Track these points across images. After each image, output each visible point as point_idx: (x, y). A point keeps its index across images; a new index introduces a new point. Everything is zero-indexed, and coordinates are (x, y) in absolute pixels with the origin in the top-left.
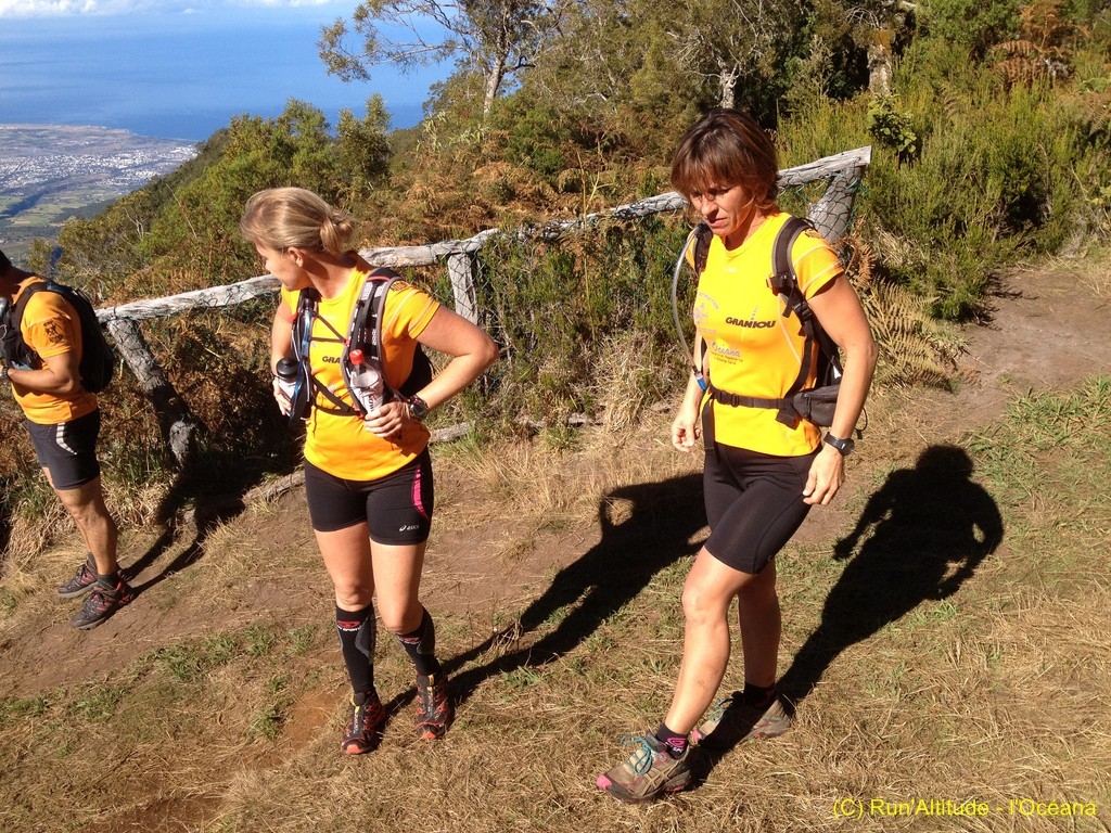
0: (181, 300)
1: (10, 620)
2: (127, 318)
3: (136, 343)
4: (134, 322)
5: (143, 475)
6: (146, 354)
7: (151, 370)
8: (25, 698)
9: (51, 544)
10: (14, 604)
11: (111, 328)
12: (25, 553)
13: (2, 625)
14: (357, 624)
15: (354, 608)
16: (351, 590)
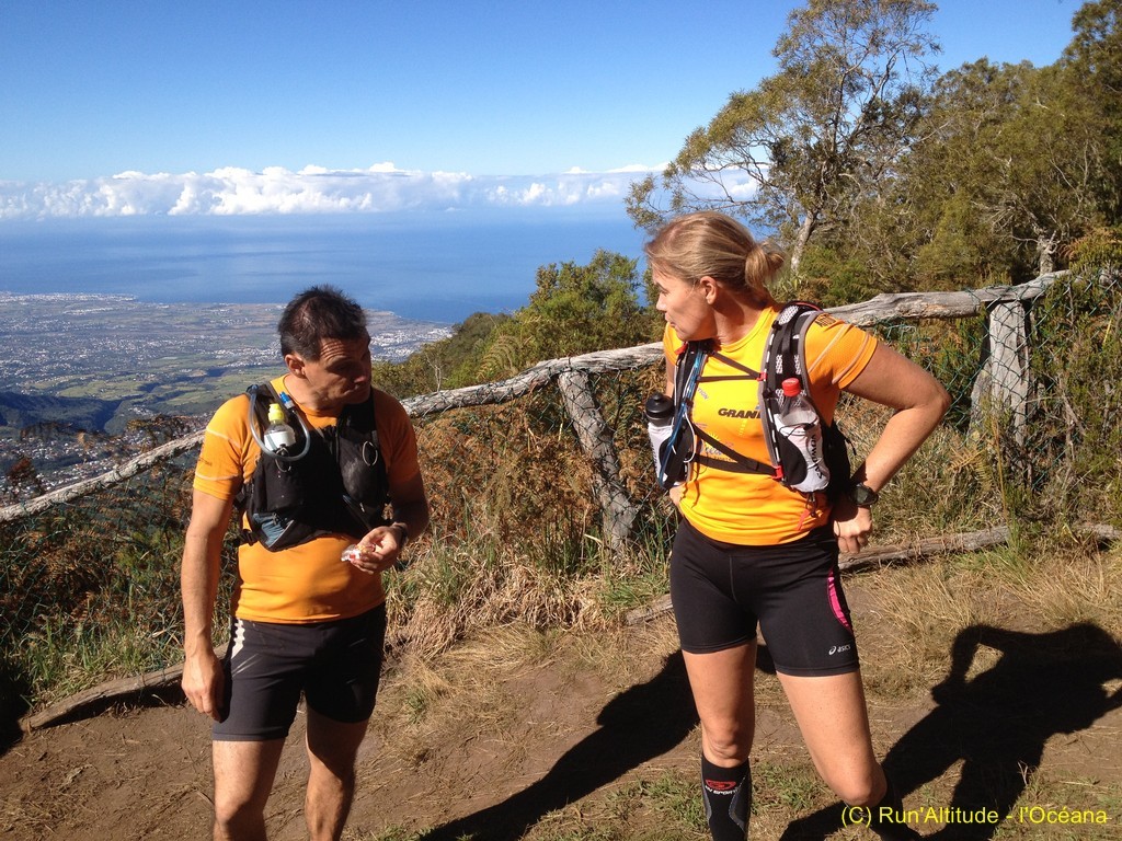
0: (649, 350)
1: (422, 725)
2: (584, 370)
3: (589, 400)
4: (591, 375)
5: (575, 563)
6: (598, 415)
7: (602, 434)
9: (460, 638)
10: (421, 707)
11: (563, 381)
12: (430, 645)
13: (413, 730)
14: (732, 784)
15: (729, 763)
16: (729, 738)
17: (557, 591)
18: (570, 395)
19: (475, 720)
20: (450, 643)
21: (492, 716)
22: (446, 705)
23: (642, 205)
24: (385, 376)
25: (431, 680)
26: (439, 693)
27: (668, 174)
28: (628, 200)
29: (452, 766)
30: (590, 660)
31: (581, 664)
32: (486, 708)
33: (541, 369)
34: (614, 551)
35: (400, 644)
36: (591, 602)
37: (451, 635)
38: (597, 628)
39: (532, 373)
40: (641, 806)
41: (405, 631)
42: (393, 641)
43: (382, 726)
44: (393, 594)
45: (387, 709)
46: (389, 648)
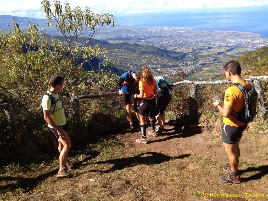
1: (212, 141)
2: (259, 80)
6: (261, 90)
7: (261, 94)
8: (212, 160)
10: (213, 138)
12: (219, 128)
13: (211, 142)
25: (217, 134)
36: (252, 127)
39: (248, 79)
41: (214, 124)
42: (212, 125)
43: (207, 140)
44: (213, 117)
45: (208, 137)
46: (211, 126)
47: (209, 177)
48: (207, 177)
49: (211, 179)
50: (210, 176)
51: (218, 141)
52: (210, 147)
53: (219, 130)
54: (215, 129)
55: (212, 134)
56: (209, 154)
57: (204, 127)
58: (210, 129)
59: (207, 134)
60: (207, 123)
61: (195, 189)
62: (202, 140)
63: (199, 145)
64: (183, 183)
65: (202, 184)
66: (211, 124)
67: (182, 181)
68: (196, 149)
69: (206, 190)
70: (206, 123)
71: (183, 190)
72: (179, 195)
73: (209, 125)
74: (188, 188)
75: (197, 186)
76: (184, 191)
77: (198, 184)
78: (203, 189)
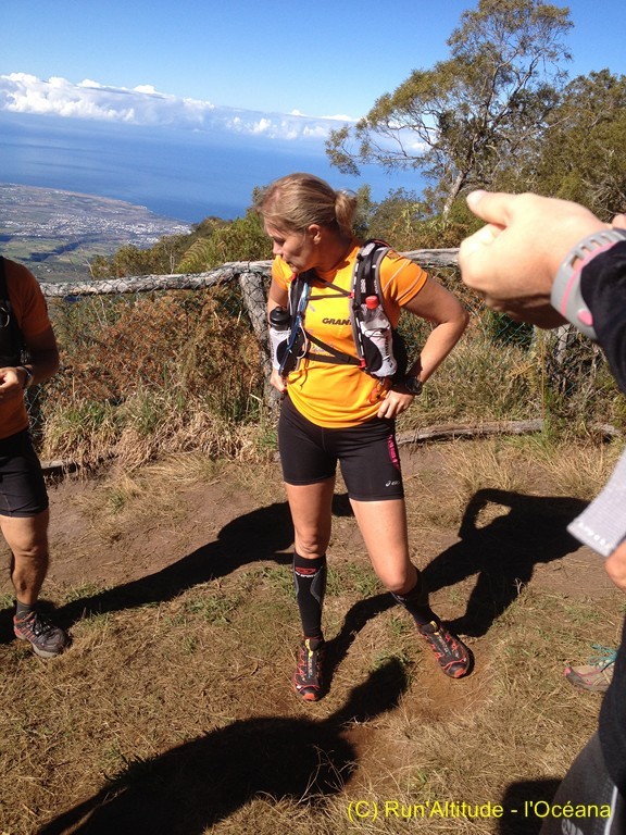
2: (259, 272)
3: (260, 295)
5: (242, 414)
9: (154, 458)
10: (120, 503)
11: (243, 278)
12: (132, 462)
13: (112, 519)
14: (313, 570)
15: (312, 556)
16: (313, 540)
17: (227, 432)
18: (247, 290)
19: (157, 516)
20: (145, 463)
21: (170, 515)
22: (138, 503)
23: (338, 148)
24: (131, 258)
25: (129, 485)
26: (134, 495)
27: (360, 126)
28: (327, 143)
29: (137, 545)
30: (245, 483)
31: (238, 485)
32: (166, 508)
33: (228, 268)
34: (270, 408)
35: (110, 458)
36: (250, 443)
37: (147, 456)
38: (252, 461)
39: (220, 270)
40: (262, 583)
41: (114, 449)
42: (104, 456)
43: (91, 514)
44: (106, 422)
45: (97, 502)
46: (101, 460)
47: (154, 668)
48: (145, 669)
49: (164, 672)
50: (154, 660)
51: (143, 512)
52: (116, 538)
53: (133, 471)
54: (118, 468)
55: (107, 489)
56: (120, 568)
57: (73, 467)
58: (97, 471)
59: (89, 493)
60: (86, 452)
61: (108, 746)
62: (74, 518)
63: (67, 539)
64: (43, 733)
65: (130, 710)
66: (102, 450)
67: (35, 725)
68: (58, 557)
69: (155, 731)
70: (80, 451)
71: (51, 769)
72: (34, 801)
73: (94, 456)
74: (72, 753)
75: (112, 725)
76: (58, 774)
77: (116, 713)
78: (142, 733)
